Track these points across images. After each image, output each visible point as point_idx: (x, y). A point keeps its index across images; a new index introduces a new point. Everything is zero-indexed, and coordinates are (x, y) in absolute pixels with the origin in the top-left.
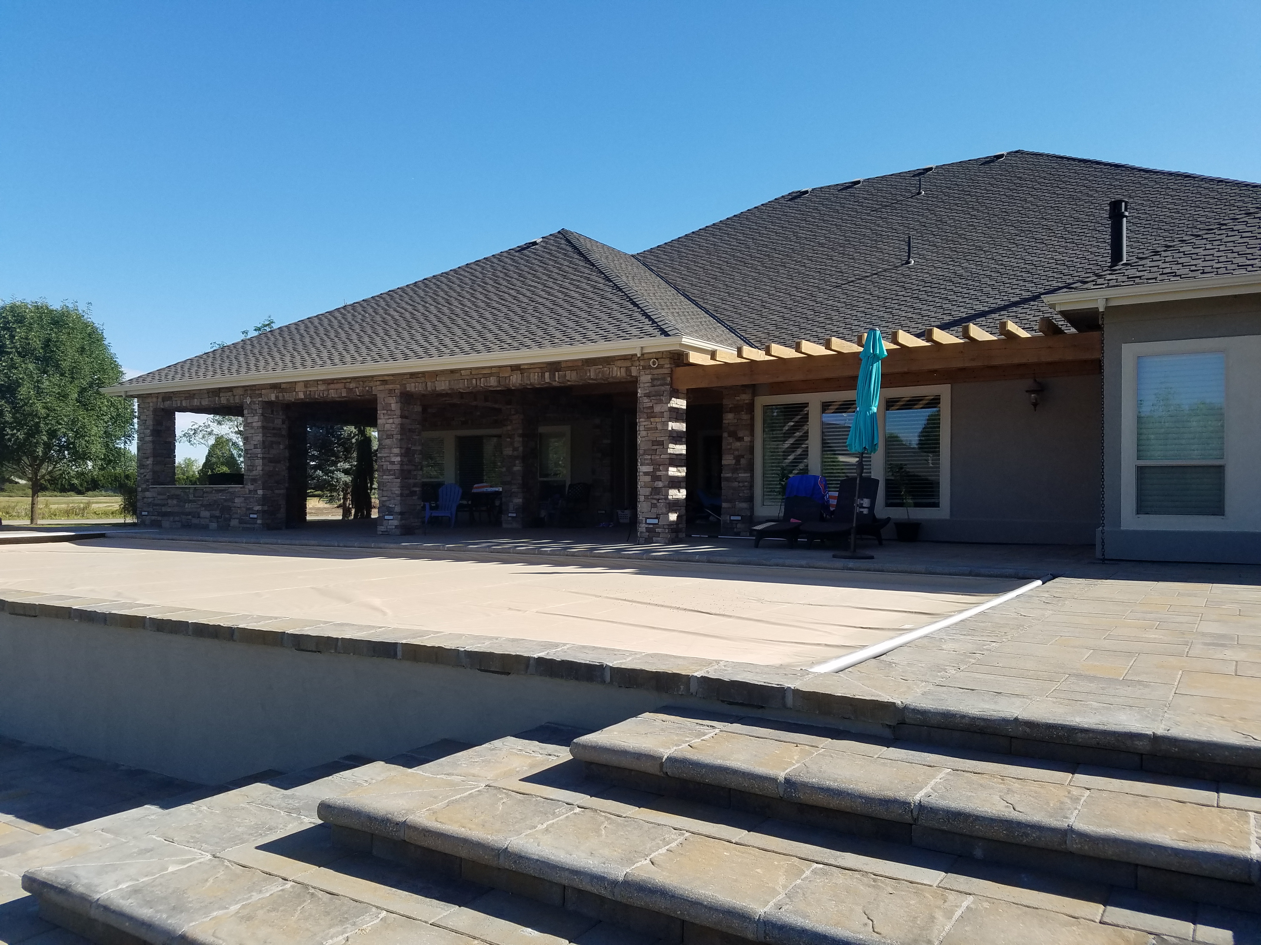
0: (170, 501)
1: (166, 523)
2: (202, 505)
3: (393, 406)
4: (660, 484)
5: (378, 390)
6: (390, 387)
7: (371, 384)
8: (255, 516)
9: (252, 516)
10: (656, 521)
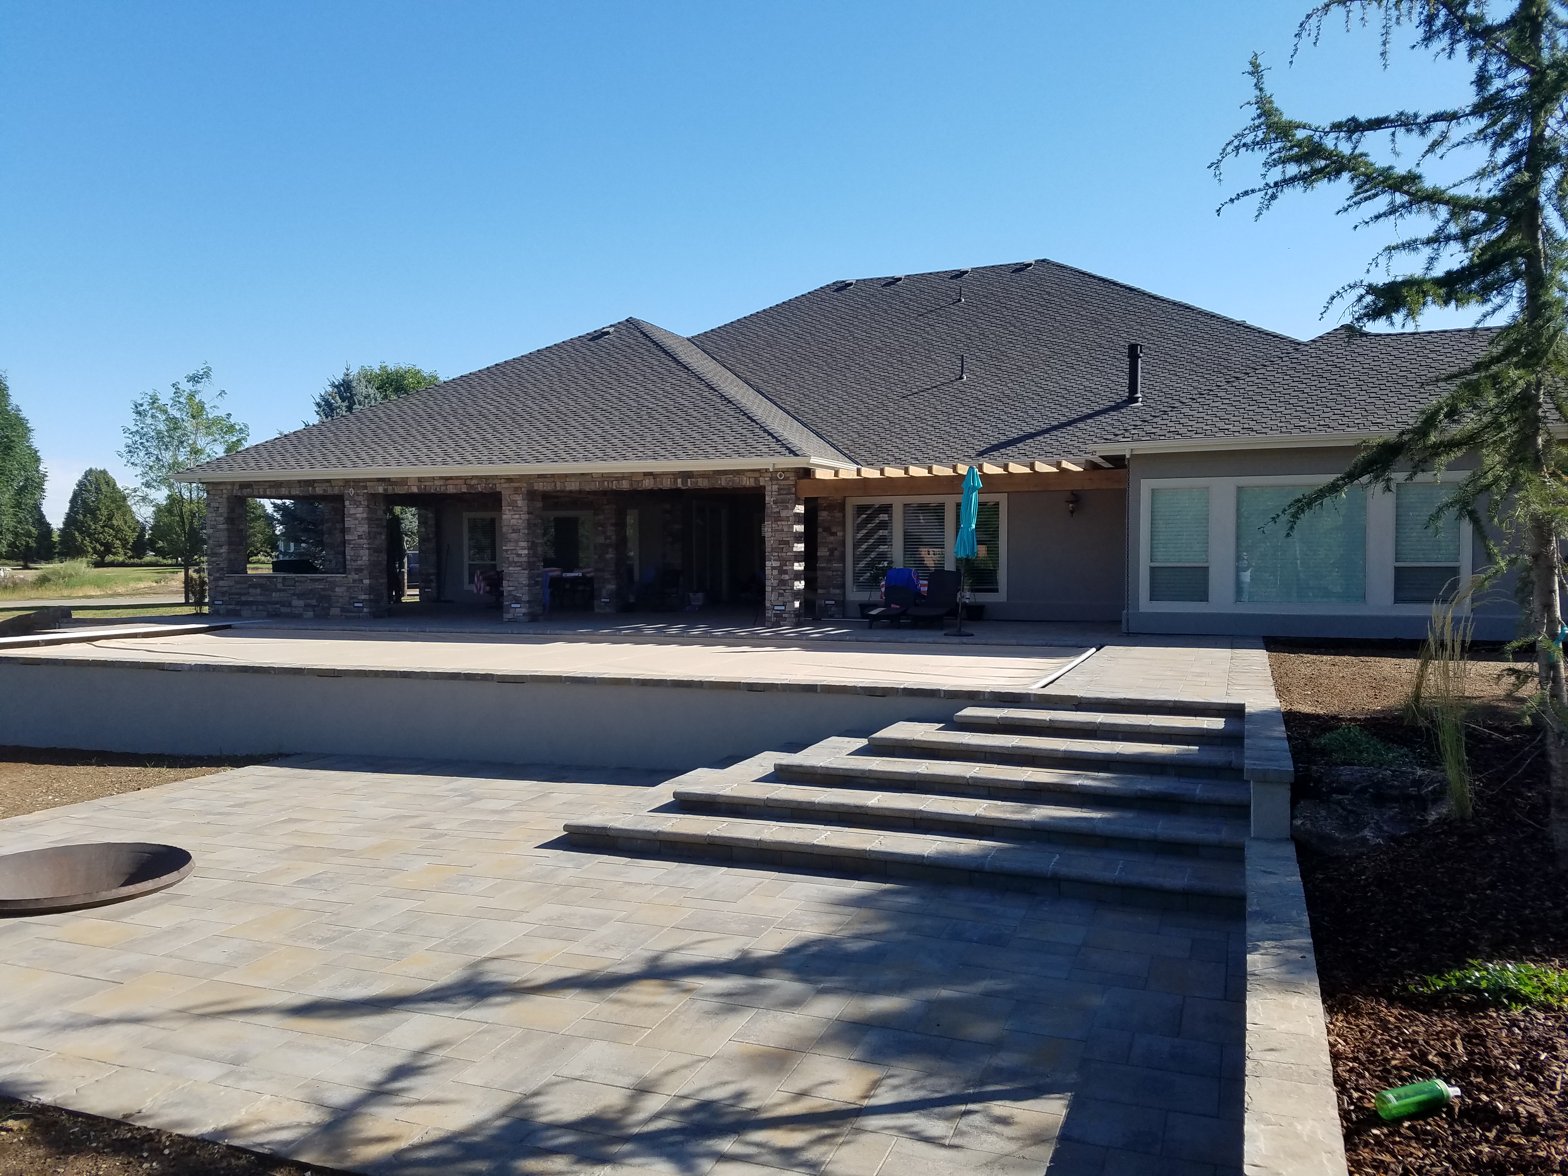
0: (251, 590)
1: (246, 612)
2: (294, 594)
3: (520, 503)
4: (787, 577)
5: (503, 488)
6: (517, 485)
7: (495, 482)
8: (361, 605)
9: (356, 605)
10: (783, 608)
